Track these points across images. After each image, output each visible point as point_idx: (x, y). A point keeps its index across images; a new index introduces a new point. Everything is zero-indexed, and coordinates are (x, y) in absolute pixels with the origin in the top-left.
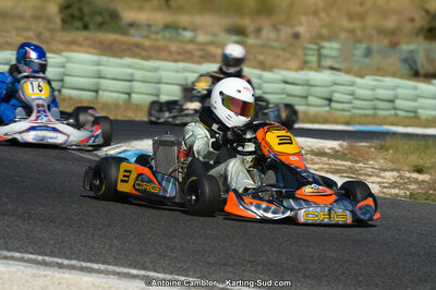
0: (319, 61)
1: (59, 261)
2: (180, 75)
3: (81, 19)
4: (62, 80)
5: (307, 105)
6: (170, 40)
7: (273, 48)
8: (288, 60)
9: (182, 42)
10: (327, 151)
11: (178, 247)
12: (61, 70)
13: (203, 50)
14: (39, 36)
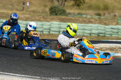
2: (82, 27)
3: (55, 12)
4: (50, 29)
5: (118, 35)
6: (80, 17)
7: (108, 19)
8: (112, 22)
9: (83, 18)
12: (50, 26)
13: (89, 20)
14: (43, 17)
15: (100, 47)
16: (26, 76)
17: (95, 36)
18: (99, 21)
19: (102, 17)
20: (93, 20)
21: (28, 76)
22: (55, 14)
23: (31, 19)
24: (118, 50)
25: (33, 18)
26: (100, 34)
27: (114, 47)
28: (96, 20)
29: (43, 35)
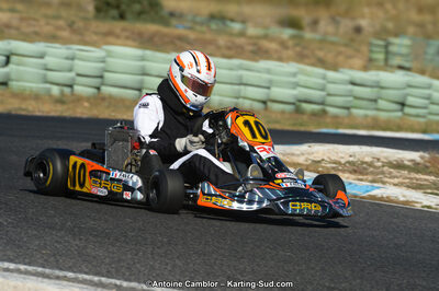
0: (386, 60)
1: (118, 282)
2: (234, 73)
3: (118, 7)
4: (101, 77)
5: (378, 109)
6: (219, 32)
7: (333, 43)
8: (350, 57)
9: (231, 34)
10: (406, 163)
11: (248, 269)
12: (102, 65)
13: (255, 44)
14: (71, 25)
15: (312, 157)
16: (22, 267)
17: (283, 112)
18: (298, 49)
19: (308, 35)
20: (273, 46)
21: (30, 268)
22: (114, 12)
23: (18, 29)
24: (383, 173)
25: (26, 29)
26: (305, 106)
27: (368, 159)
28: (283, 44)
29: (73, 101)
